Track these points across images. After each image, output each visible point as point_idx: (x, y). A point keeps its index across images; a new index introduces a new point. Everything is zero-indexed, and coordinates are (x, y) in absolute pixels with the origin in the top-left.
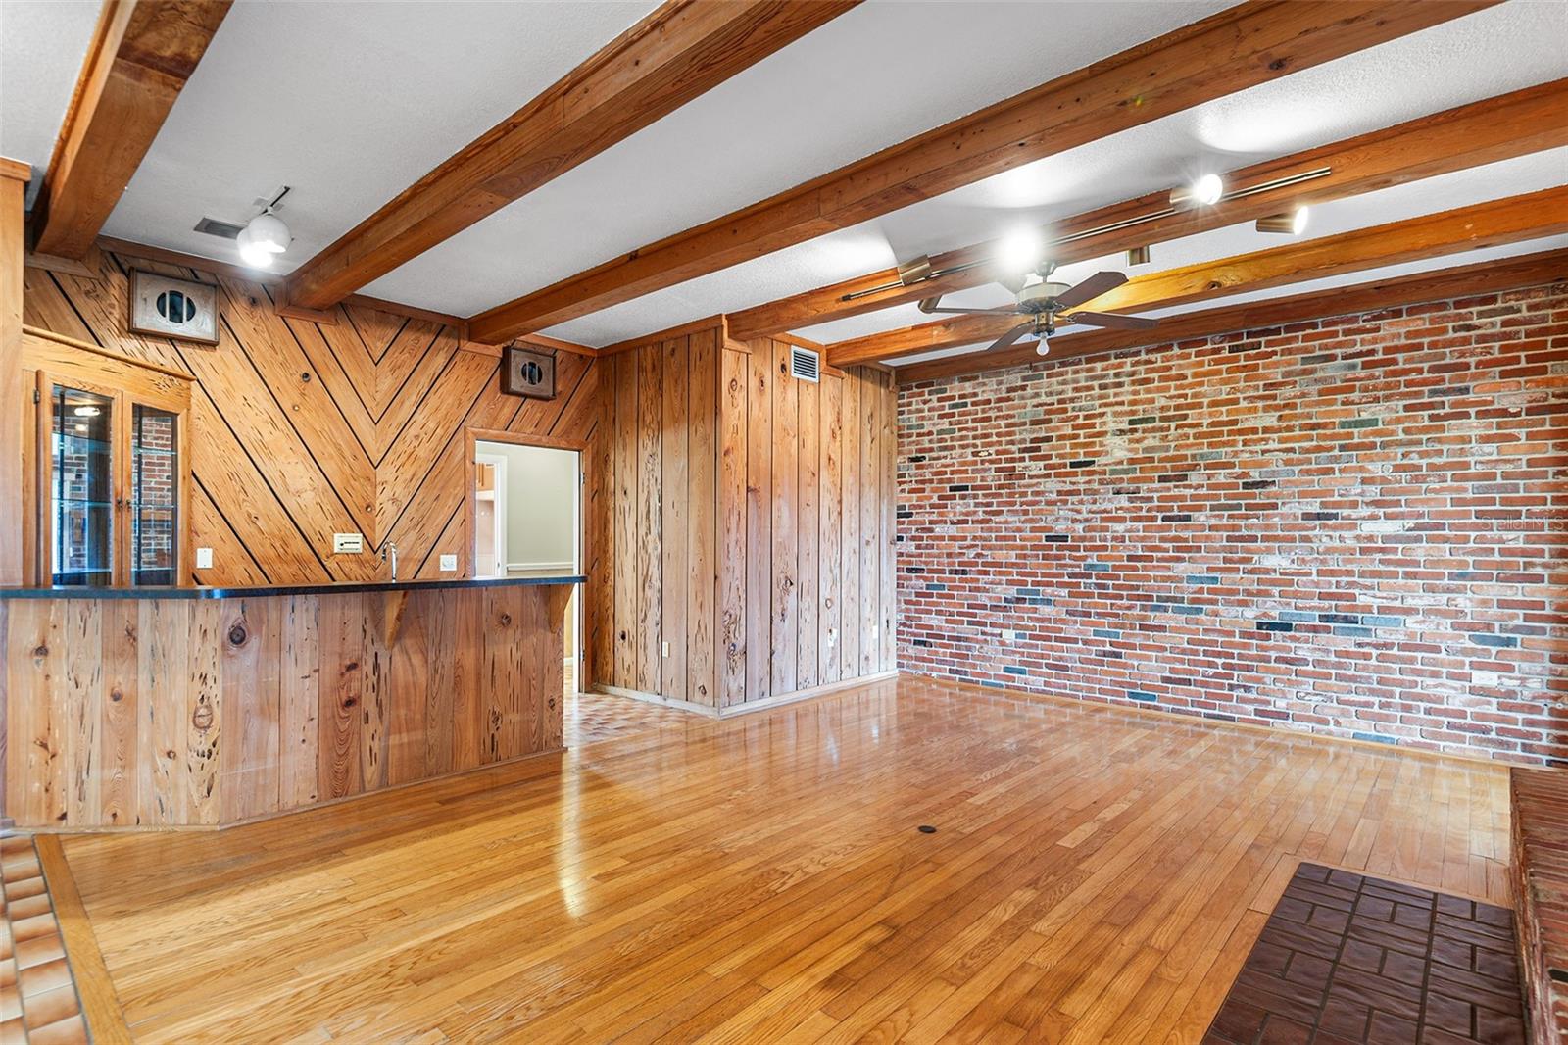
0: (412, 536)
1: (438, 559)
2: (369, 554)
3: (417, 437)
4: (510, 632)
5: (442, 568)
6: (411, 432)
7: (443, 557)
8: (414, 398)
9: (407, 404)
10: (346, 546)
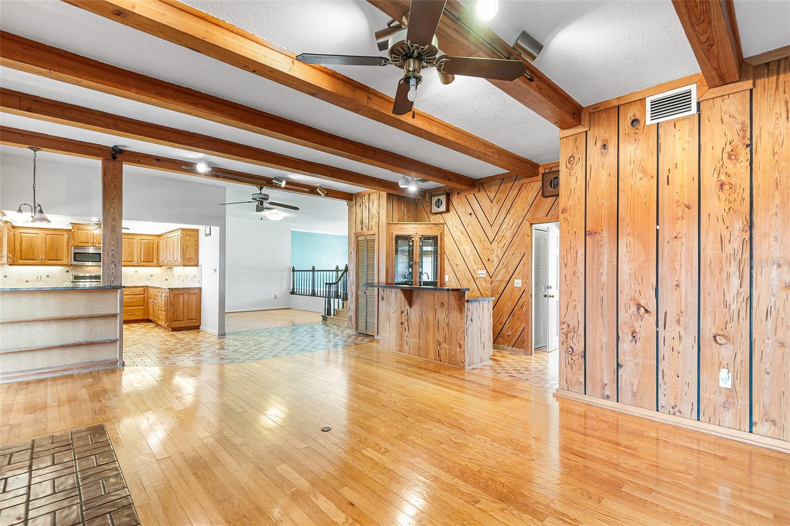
0: (503, 271)
1: (514, 281)
2: (488, 278)
3: (506, 228)
4: (444, 310)
5: (515, 285)
6: (504, 226)
7: (516, 281)
8: (505, 212)
9: (502, 215)
10: (480, 275)
